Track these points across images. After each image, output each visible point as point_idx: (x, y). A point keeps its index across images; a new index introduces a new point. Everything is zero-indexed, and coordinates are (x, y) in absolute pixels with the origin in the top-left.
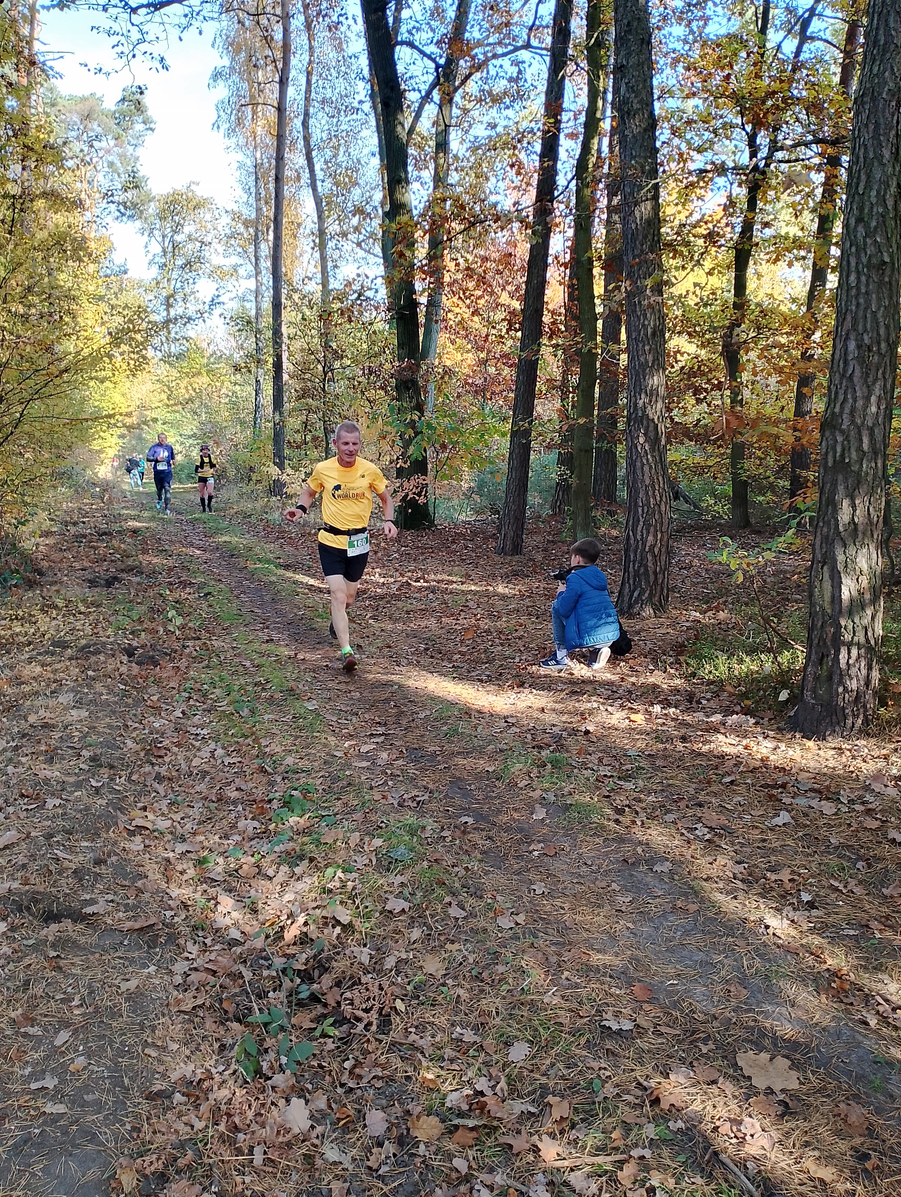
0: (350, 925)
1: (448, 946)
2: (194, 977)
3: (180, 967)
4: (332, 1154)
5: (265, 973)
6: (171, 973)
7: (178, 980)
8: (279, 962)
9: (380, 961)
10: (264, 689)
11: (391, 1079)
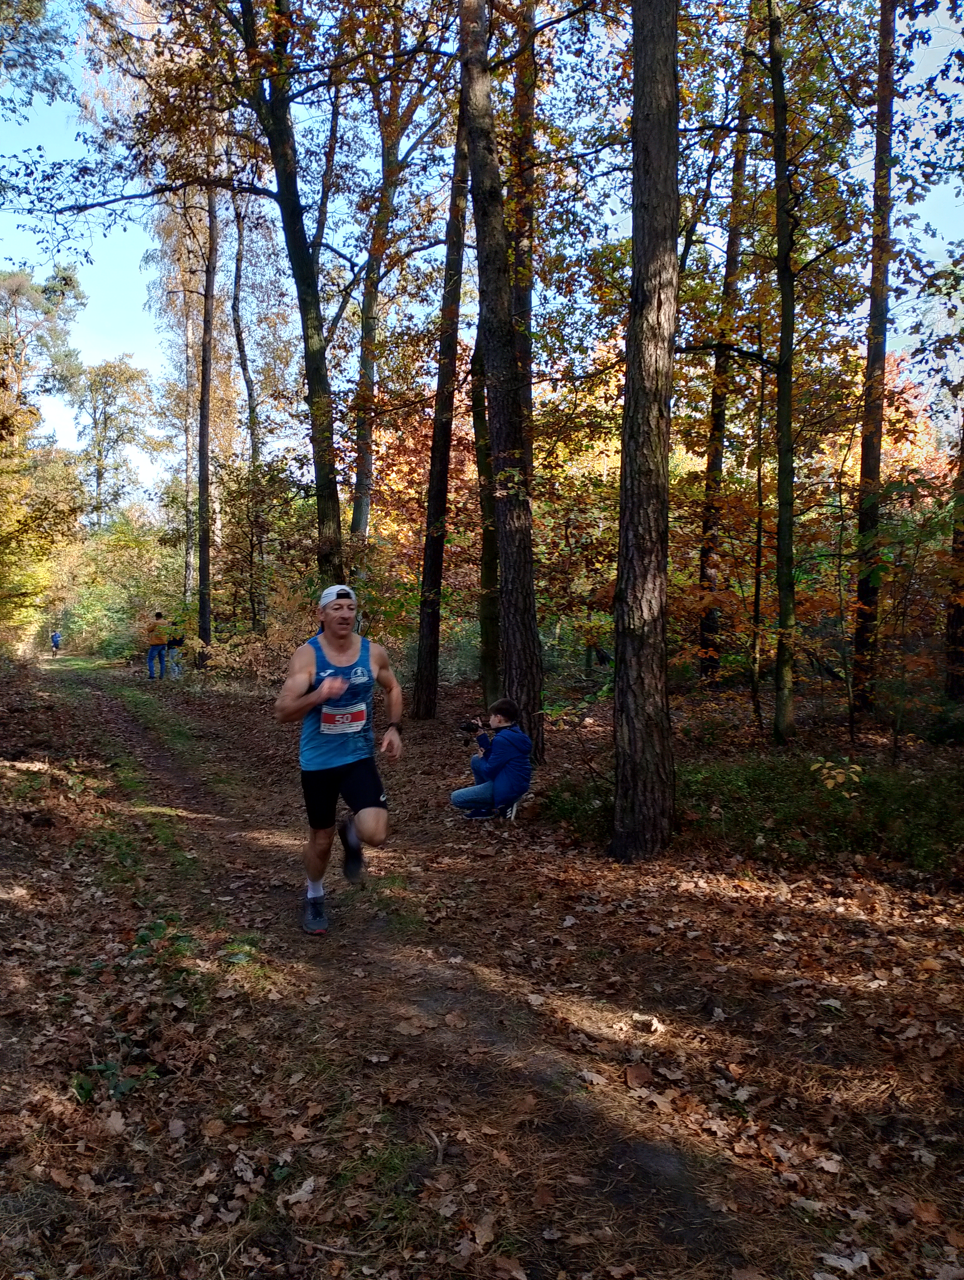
0: (185, 1008)
1: (262, 1019)
2: (49, 1045)
3: (38, 1040)
4: (137, 1146)
5: (107, 1041)
6: (30, 1043)
7: (37, 1047)
8: (121, 1035)
9: (204, 1033)
10: (150, 844)
11: (195, 1103)
